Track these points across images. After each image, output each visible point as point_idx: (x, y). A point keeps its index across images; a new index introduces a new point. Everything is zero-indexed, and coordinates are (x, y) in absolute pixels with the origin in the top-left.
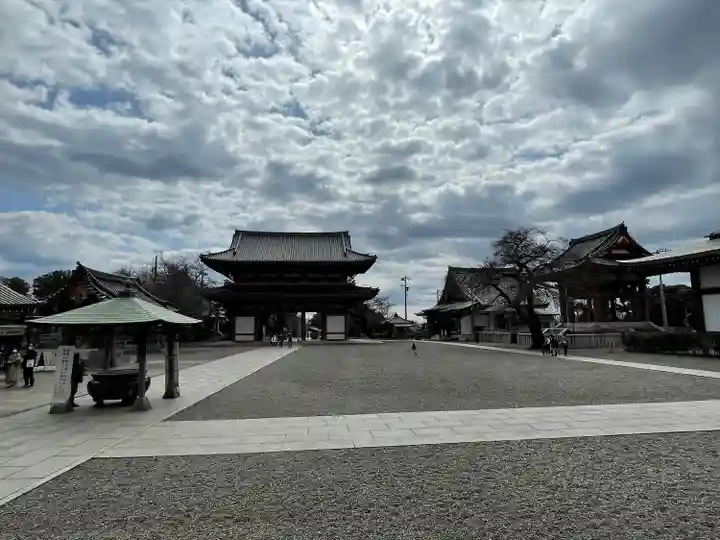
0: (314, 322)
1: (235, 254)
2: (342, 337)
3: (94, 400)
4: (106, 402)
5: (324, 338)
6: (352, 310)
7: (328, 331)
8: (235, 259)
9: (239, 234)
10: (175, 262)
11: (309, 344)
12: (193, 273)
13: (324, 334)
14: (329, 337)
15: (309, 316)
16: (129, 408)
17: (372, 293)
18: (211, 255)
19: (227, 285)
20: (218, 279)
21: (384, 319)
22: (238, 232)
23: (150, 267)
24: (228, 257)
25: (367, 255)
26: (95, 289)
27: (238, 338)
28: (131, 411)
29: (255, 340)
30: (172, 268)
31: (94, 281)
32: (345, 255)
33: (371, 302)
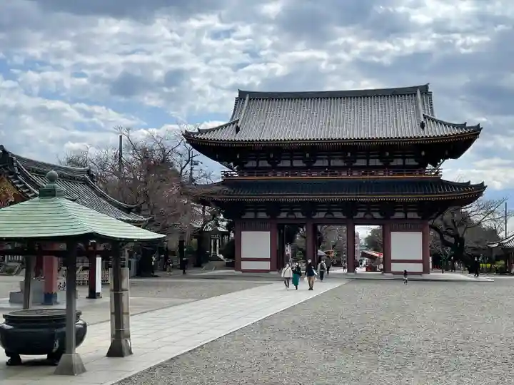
0: (372, 242)
1: (238, 130)
2: (418, 268)
3: (8, 354)
4: (24, 357)
5: (386, 269)
6: (438, 222)
7: (393, 258)
8: (238, 137)
9: (246, 97)
10: (150, 144)
11: (361, 279)
12: (177, 161)
13: (387, 262)
14: (395, 267)
15: (363, 232)
16: (53, 369)
17: (472, 192)
18: (200, 131)
19: (227, 181)
20: (212, 171)
21: (498, 239)
22: (242, 95)
23: (111, 153)
24: (228, 135)
25: (463, 126)
26: (25, 187)
27: (245, 265)
28: (56, 373)
29: (272, 270)
30: (145, 154)
31: (24, 175)
32: (422, 126)
33: (470, 209)
